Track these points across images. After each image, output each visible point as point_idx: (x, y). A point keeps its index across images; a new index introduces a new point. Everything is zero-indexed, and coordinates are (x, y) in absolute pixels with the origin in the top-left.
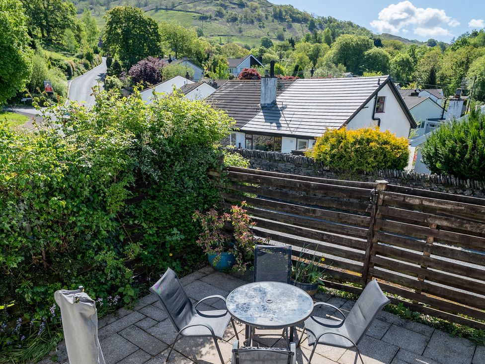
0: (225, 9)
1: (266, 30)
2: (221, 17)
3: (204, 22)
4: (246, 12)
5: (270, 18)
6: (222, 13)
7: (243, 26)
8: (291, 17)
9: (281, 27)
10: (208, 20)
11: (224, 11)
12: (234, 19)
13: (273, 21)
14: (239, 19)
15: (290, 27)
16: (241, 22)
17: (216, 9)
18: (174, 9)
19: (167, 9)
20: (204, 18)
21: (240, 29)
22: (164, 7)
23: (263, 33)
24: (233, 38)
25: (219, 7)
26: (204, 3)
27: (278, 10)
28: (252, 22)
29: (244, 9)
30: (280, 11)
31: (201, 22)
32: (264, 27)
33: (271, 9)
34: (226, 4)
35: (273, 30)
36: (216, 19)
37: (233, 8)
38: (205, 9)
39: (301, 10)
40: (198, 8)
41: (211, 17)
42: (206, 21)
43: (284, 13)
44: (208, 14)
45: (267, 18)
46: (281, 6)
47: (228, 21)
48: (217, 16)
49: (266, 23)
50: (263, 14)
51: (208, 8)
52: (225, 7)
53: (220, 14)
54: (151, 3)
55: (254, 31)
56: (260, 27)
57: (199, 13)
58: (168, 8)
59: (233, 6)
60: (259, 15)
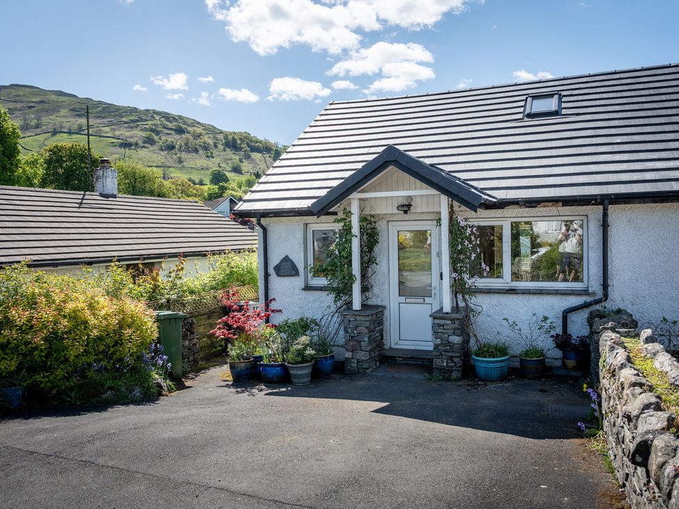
0: (157, 134)
1: (217, 160)
2: (151, 145)
3: (127, 150)
4: (187, 139)
5: (221, 147)
6: (153, 140)
7: (184, 155)
8: (248, 146)
9: (237, 158)
10: (133, 147)
11: (156, 138)
12: (171, 147)
13: (224, 150)
14: (177, 147)
15: (248, 157)
16: (180, 150)
17: (144, 134)
18: (82, 132)
19: (70, 133)
20: (126, 145)
21: (180, 158)
22: (65, 130)
23: (213, 165)
24: (171, 169)
25: (149, 133)
26: (126, 127)
27: (230, 137)
28: (196, 151)
29: (184, 136)
30: (234, 139)
31: (122, 150)
32: (213, 157)
33: (221, 137)
34: (158, 129)
35: (226, 160)
36: (145, 147)
37: (168, 134)
38: (128, 134)
39: (261, 138)
40: (117, 133)
41: (137, 144)
42: (129, 149)
43: (239, 142)
44: (133, 140)
45: (216, 146)
46: (234, 133)
47: (161, 149)
48: (145, 142)
49: (215, 152)
50: (211, 142)
51: (132, 133)
52: (158, 133)
53: (150, 141)
54: (45, 125)
55: (200, 161)
56: (207, 157)
57: (119, 139)
58: (72, 131)
59: (168, 132)
60: (205, 143)
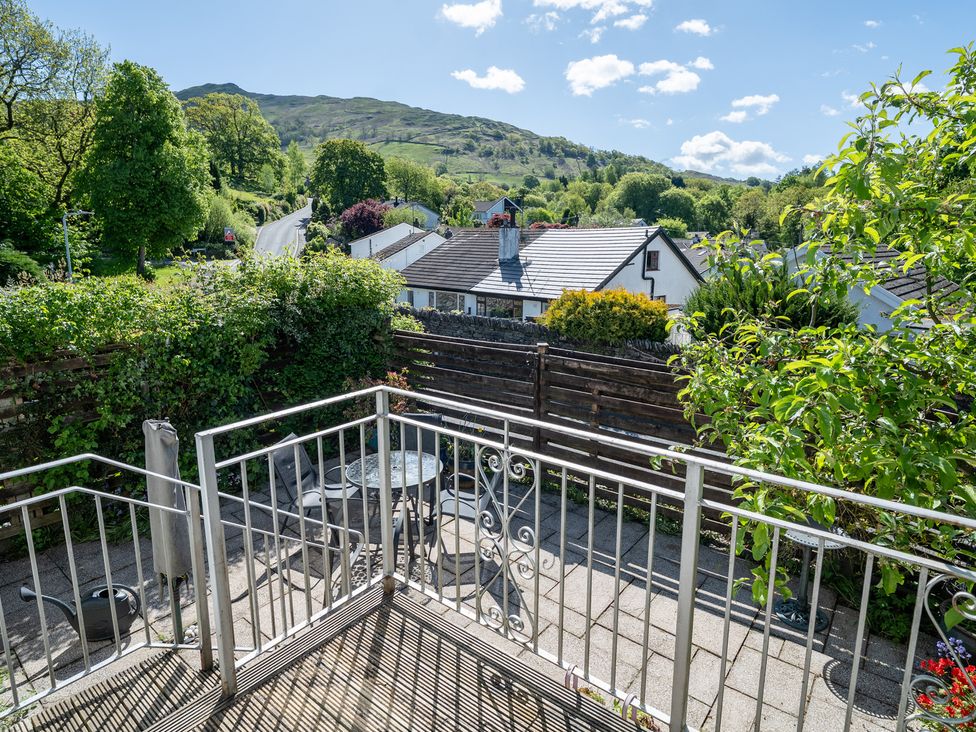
1: (531, 166)
2: (471, 151)
3: (449, 157)
4: (504, 145)
5: (536, 152)
6: (473, 147)
7: (500, 161)
8: (563, 150)
9: (551, 163)
10: (454, 154)
11: (476, 144)
12: (489, 154)
13: (540, 156)
14: (495, 153)
15: (562, 163)
16: (497, 157)
17: (464, 141)
18: (411, 141)
19: (400, 141)
20: (448, 152)
21: (496, 164)
22: (397, 139)
23: (527, 171)
24: (486, 175)
25: (469, 140)
26: (449, 135)
27: (546, 143)
28: (512, 157)
29: (501, 142)
30: (549, 143)
31: (444, 157)
32: (528, 163)
33: (537, 142)
34: (478, 136)
35: (540, 166)
36: (464, 154)
37: (487, 140)
38: (450, 141)
39: (576, 142)
40: (441, 140)
41: (458, 151)
42: (451, 156)
43: (554, 147)
44: (455, 147)
45: (531, 152)
46: (550, 138)
47: (480, 156)
48: (465, 149)
49: (530, 158)
50: (527, 148)
51: (454, 140)
52: (477, 140)
53: (470, 148)
54: (381, 134)
55: (515, 167)
56: (523, 162)
57: (442, 146)
58: (403, 140)
59: (487, 138)
60: (521, 149)
